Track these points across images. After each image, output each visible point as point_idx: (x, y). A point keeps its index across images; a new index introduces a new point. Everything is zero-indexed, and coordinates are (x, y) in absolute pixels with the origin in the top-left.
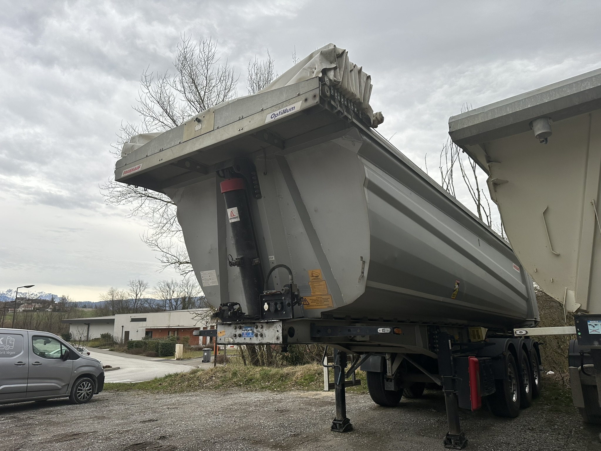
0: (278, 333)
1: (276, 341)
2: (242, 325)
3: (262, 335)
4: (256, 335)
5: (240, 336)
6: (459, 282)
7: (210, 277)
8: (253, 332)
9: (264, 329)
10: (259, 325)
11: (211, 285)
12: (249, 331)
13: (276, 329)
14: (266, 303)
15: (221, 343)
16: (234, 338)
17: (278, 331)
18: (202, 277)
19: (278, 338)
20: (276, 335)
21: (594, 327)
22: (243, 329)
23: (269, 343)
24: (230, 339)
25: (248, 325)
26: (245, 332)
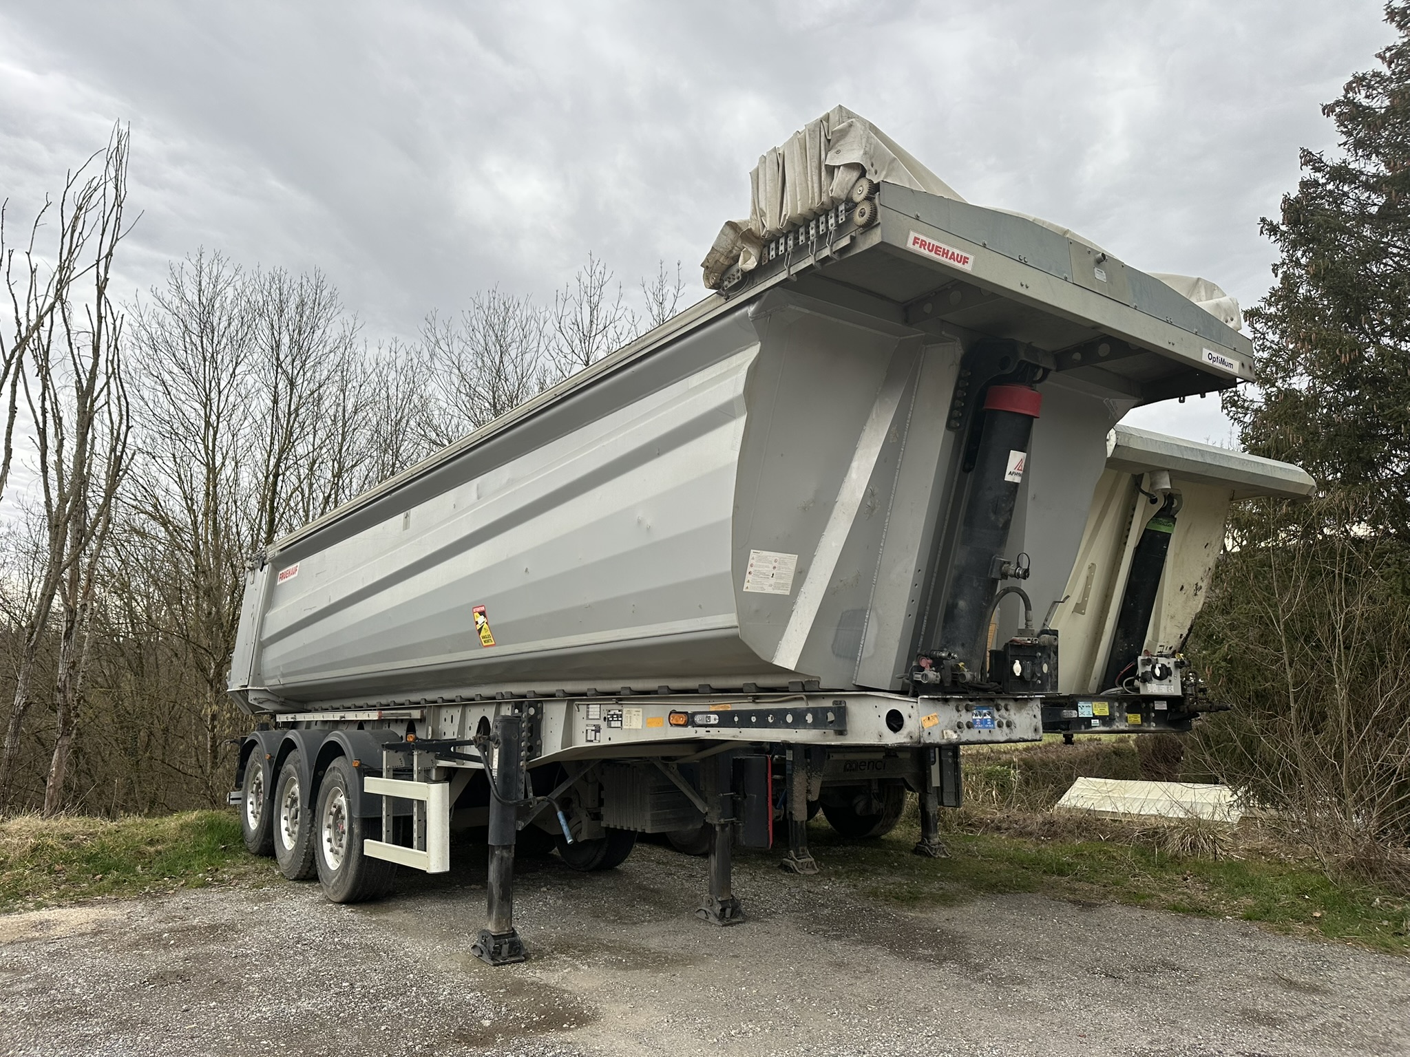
0: (1035, 720)
2: (970, 703)
3: (1009, 725)
4: (1000, 725)
5: (970, 726)
8: (993, 719)
9: (1012, 712)
10: (1002, 704)
11: (769, 590)
12: (985, 715)
13: (1031, 713)
14: (1017, 662)
16: (958, 730)
17: (1035, 716)
18: (751, 566)
19: (1036, 730)
22: (974, 712)
23: (1023, 739)
24: (950, 732)
25: (982, 704)
26: (979, 717)
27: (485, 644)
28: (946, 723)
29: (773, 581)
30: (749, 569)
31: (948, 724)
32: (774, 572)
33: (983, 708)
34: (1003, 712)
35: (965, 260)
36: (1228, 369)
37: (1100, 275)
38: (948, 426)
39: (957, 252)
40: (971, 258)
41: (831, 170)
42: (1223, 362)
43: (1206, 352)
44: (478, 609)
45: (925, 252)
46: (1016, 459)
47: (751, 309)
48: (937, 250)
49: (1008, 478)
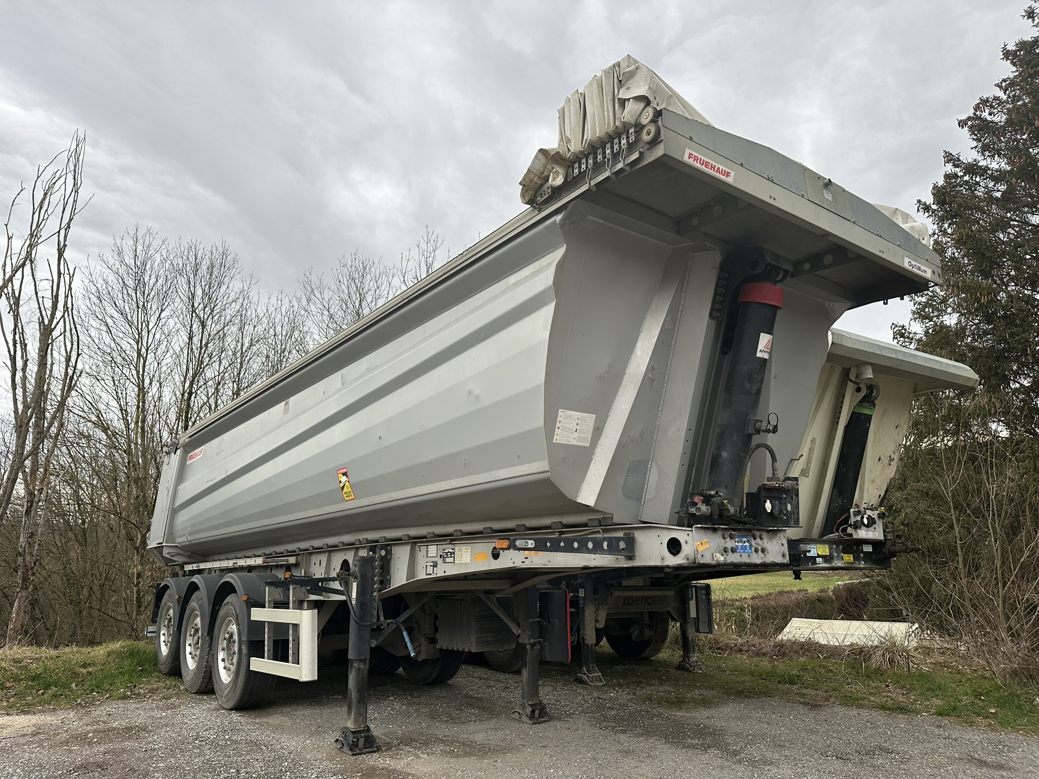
0: (783, 548)
1: (782, 559)
3: (763, 551)
4: (756, 551)
5: (733, 550)
8: (751, 546)
9: (765, 541)
10: (758, 534)
11: (574, 442)
12: (745, 543)
13: (779, 542)
14: (768, 501)
15: (705, 562)
16: (725, 554)
17: (782, 545)
18: (559, 422)
19: (783, 555)
20: (782, 551)
22: (737, 539)
23: (774, 562)
24: (718, 555)
25: (743, 533)
26: (740, 544)
27: (346, 499)
28: (715, 548)
29: (576, 435)
30: (558, 425)
31: (717, 548)
32: (578, 427)
33: (743, 536)
34: (758, 540)
35: (728, 175)
36: (923, 274)
37: (828, 196)
38: (711, 316)
39: (721, 167)
40: (732, 174)
41: (623, 102)
42: (919, 269)
43: (907, 260)
44: (342, 471)
45: (697, 165)
46: (764, 340)
47: (558, 218)
48: (707, 164)
49: (759, 355)
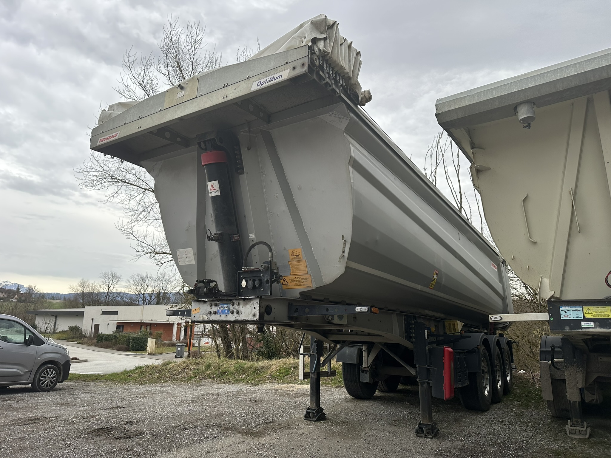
0: (255, 310)
1: (252, 317)
2: (217, 302)
3: (238, 312)
4: (232, 313)
5: (215, 313)
6: (438, 273)
7: (187, 256)
8: (229, 309)
9: (241, 306)
10: (236, 302)
11: (187, 263)
12: (225, 308)
13: (253, 306)
14: (244, 280)
15: (195, 320)
16: (209, 315)
17: (254, 308)
18: (179, 255)
19: (254, 315)
20: (253, 312)
21: (566, 312)
22: (219, 306)
23: (245, 320)
24: (205, 316)
25: (224, 302)
26: (221, 309)
29: (187, 260)
30: (178, 257)
35: (116, 135)
36: (276, 81)
37: (180, 95)
42: (272, 80)
